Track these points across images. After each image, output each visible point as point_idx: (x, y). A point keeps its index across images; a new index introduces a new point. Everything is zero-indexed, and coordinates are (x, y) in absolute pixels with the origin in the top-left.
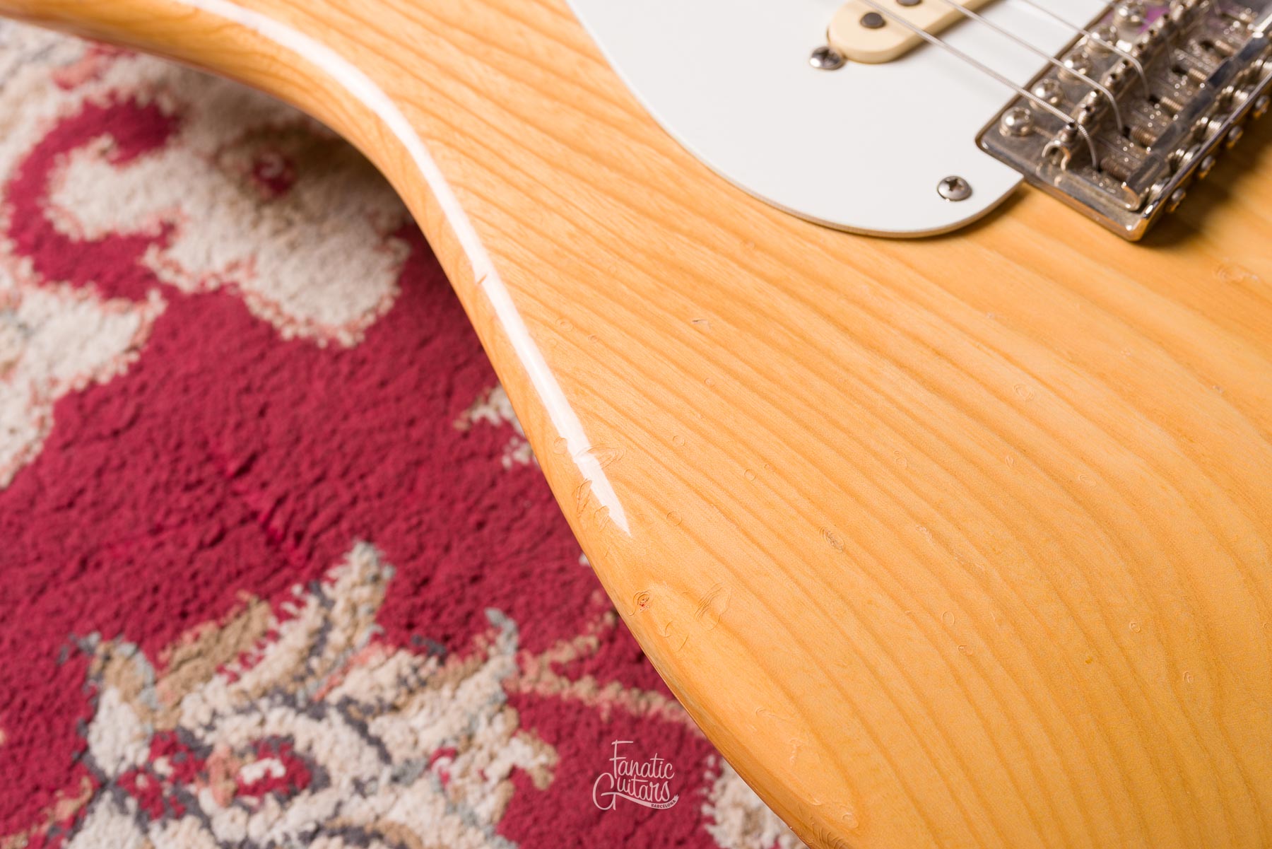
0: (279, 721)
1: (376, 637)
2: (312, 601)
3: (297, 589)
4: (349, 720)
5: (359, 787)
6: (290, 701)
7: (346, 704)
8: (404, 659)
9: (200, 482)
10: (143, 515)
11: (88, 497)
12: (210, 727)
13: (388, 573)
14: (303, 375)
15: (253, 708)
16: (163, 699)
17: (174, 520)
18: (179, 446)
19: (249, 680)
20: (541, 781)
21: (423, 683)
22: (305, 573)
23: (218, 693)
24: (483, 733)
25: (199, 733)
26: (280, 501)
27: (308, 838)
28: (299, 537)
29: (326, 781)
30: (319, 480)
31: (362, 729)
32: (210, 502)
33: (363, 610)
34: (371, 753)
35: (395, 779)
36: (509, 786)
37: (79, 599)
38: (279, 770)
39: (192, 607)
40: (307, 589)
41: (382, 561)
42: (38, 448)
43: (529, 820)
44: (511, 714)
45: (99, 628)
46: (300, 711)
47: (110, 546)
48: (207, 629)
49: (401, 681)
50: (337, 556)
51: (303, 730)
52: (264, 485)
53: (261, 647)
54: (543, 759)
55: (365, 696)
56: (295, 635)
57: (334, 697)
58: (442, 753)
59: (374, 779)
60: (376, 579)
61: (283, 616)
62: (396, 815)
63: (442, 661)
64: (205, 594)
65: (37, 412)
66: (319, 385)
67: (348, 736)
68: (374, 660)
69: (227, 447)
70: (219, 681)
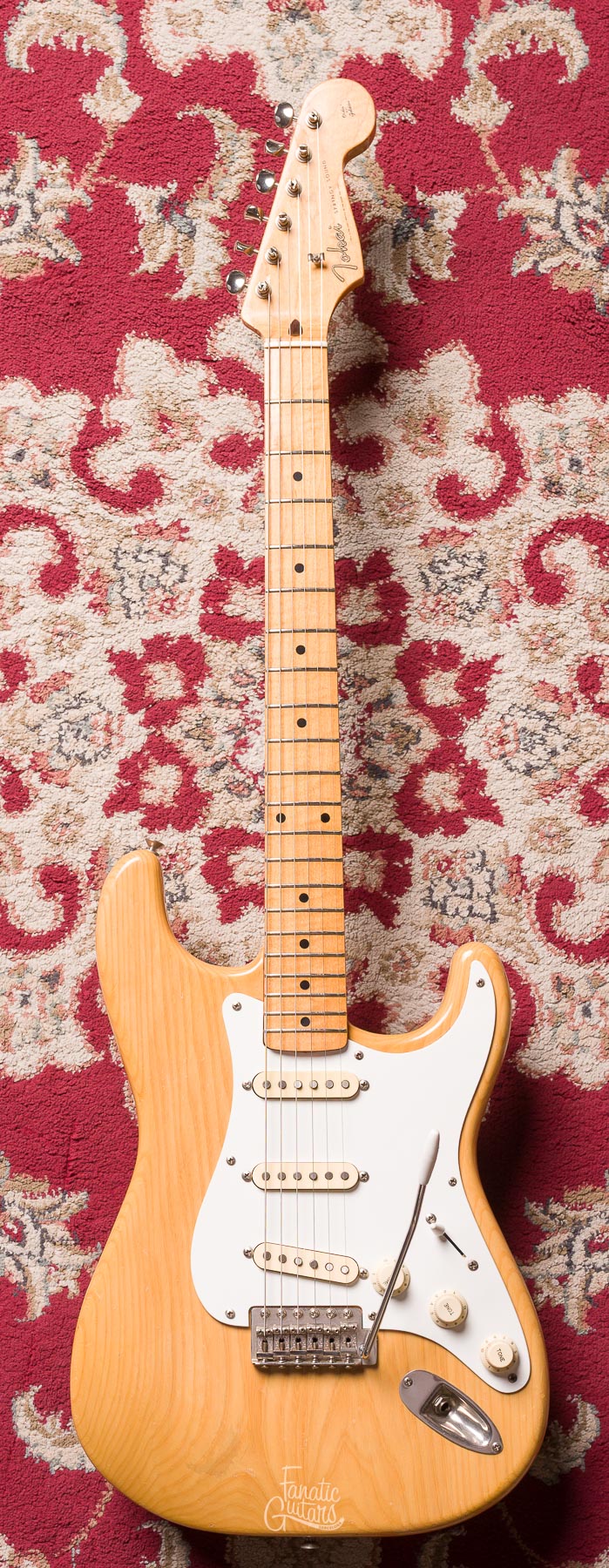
0: (26, 1219)
1: (66, 1222)
2: (61, 1196)
3: (60, 1189)
4: (41, 1236)
5: (30, 1254)
6: (33, 1217)
7: (44, 1231)
8: (67, 1234)
9: (63, 1133)
10: (40, 1129)
11: (32, 1108)
12: (10, 1205)
13: (85, 1206)
14: (118, 1123)
15: (24, 1210)
16: (5, 1186)
17: (47, 1137)
18: (67, 1115)
19: (28, 1201)
20: (70, 1296)
21: (66, 1245)
22: (66, 1186)
23: (18, 1197)
24: (68, 1271)
25: (6, 1204)
26: (77, 1159)
27: (8, 1255)
28: (73, 1175)
29: (24, 1246)
30: (92, 1162)
31: (42, 1242)
32: (61, 1142)
33: (70, 1211)
34: (39, 1249)
35: (39, 1261)
36: (61, 1289)
37: (8, 1137)
38: (15, 1232)
39: (31, 1168)
40: (62, 1191)
41: (87, 1202)
42: (32, 1076)
43: (58, 1302)
44: (79, 1273)
45: (5, 1151)
46: (33, 1222)
47: (27, 1129)
48: (30, 1178)
49: (62, 1239)
50: (76, 1190)
51: (30, 1227)
52: (77, 1150)
53: (38, 1195)
54: (75, 1292)
55: (51, 1235)
56: (49, 1201)
57: (43, 1226)
58: (54, 1266)
59: (34, 1256)
60: (82, 1206)
61: (50, 1193)
62: (32, 1270)
63: (75, 1244)
64: (37, 1168)
65: (41, 1065)
66: (119, 1132)
67: (38, 1240)
68: (60, 1227)
69: (78, 1129)
70: (21, 1194)
